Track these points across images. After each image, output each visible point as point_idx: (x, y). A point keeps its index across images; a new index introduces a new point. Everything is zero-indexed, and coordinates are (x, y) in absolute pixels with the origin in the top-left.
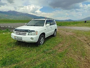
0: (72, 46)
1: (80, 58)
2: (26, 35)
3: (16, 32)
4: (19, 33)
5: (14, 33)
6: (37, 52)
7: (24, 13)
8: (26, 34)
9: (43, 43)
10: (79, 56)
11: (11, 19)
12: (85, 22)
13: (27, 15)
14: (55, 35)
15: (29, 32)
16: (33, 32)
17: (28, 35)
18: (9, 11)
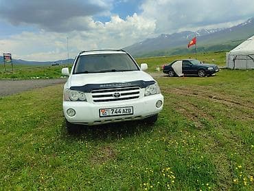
3: (93, 97)
4: (111, 95)
15: (146, 87)
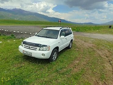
0: (90, 64)
1: (98, 82)
2: (36, 50)
4: (28, 47)
5: (22, 46)
6: (49, 70)
7: (32, 12)
8: (36, 48)
9: (56, 59)
10: (97, 79)
11: (16, 19)
12: (110, 27)
13: (36, 14)
14: (70, 47)
15: (40, 47)
16: (44, 47)
17: (39, 50)
18: (13, 9)
